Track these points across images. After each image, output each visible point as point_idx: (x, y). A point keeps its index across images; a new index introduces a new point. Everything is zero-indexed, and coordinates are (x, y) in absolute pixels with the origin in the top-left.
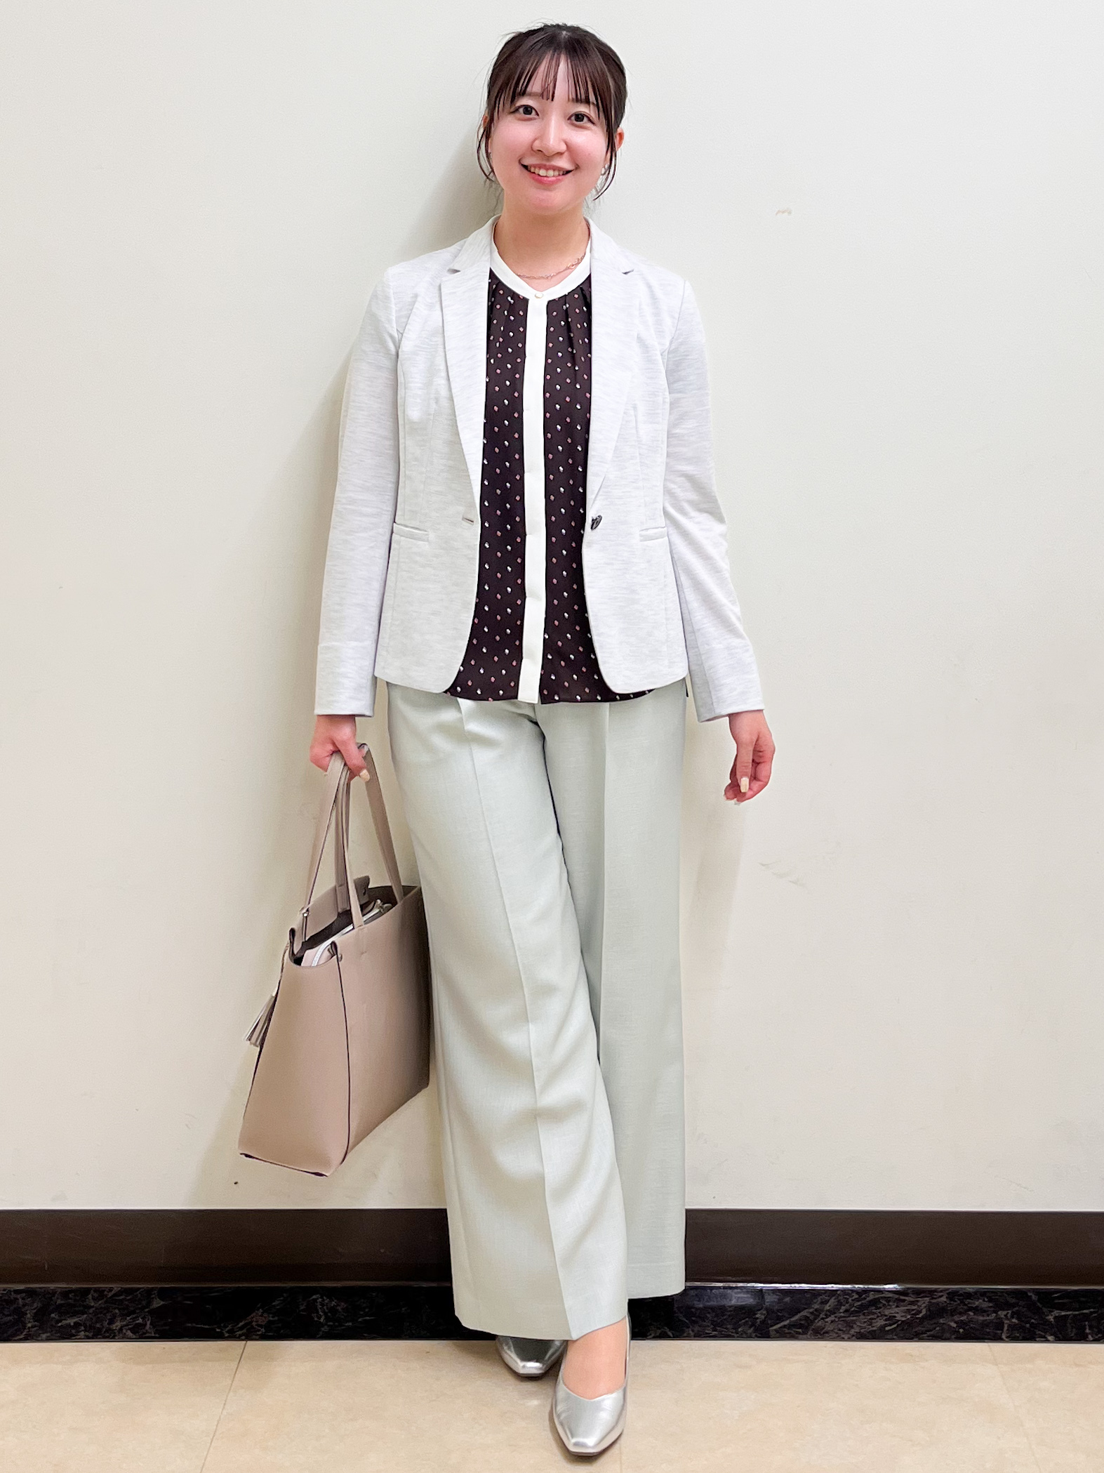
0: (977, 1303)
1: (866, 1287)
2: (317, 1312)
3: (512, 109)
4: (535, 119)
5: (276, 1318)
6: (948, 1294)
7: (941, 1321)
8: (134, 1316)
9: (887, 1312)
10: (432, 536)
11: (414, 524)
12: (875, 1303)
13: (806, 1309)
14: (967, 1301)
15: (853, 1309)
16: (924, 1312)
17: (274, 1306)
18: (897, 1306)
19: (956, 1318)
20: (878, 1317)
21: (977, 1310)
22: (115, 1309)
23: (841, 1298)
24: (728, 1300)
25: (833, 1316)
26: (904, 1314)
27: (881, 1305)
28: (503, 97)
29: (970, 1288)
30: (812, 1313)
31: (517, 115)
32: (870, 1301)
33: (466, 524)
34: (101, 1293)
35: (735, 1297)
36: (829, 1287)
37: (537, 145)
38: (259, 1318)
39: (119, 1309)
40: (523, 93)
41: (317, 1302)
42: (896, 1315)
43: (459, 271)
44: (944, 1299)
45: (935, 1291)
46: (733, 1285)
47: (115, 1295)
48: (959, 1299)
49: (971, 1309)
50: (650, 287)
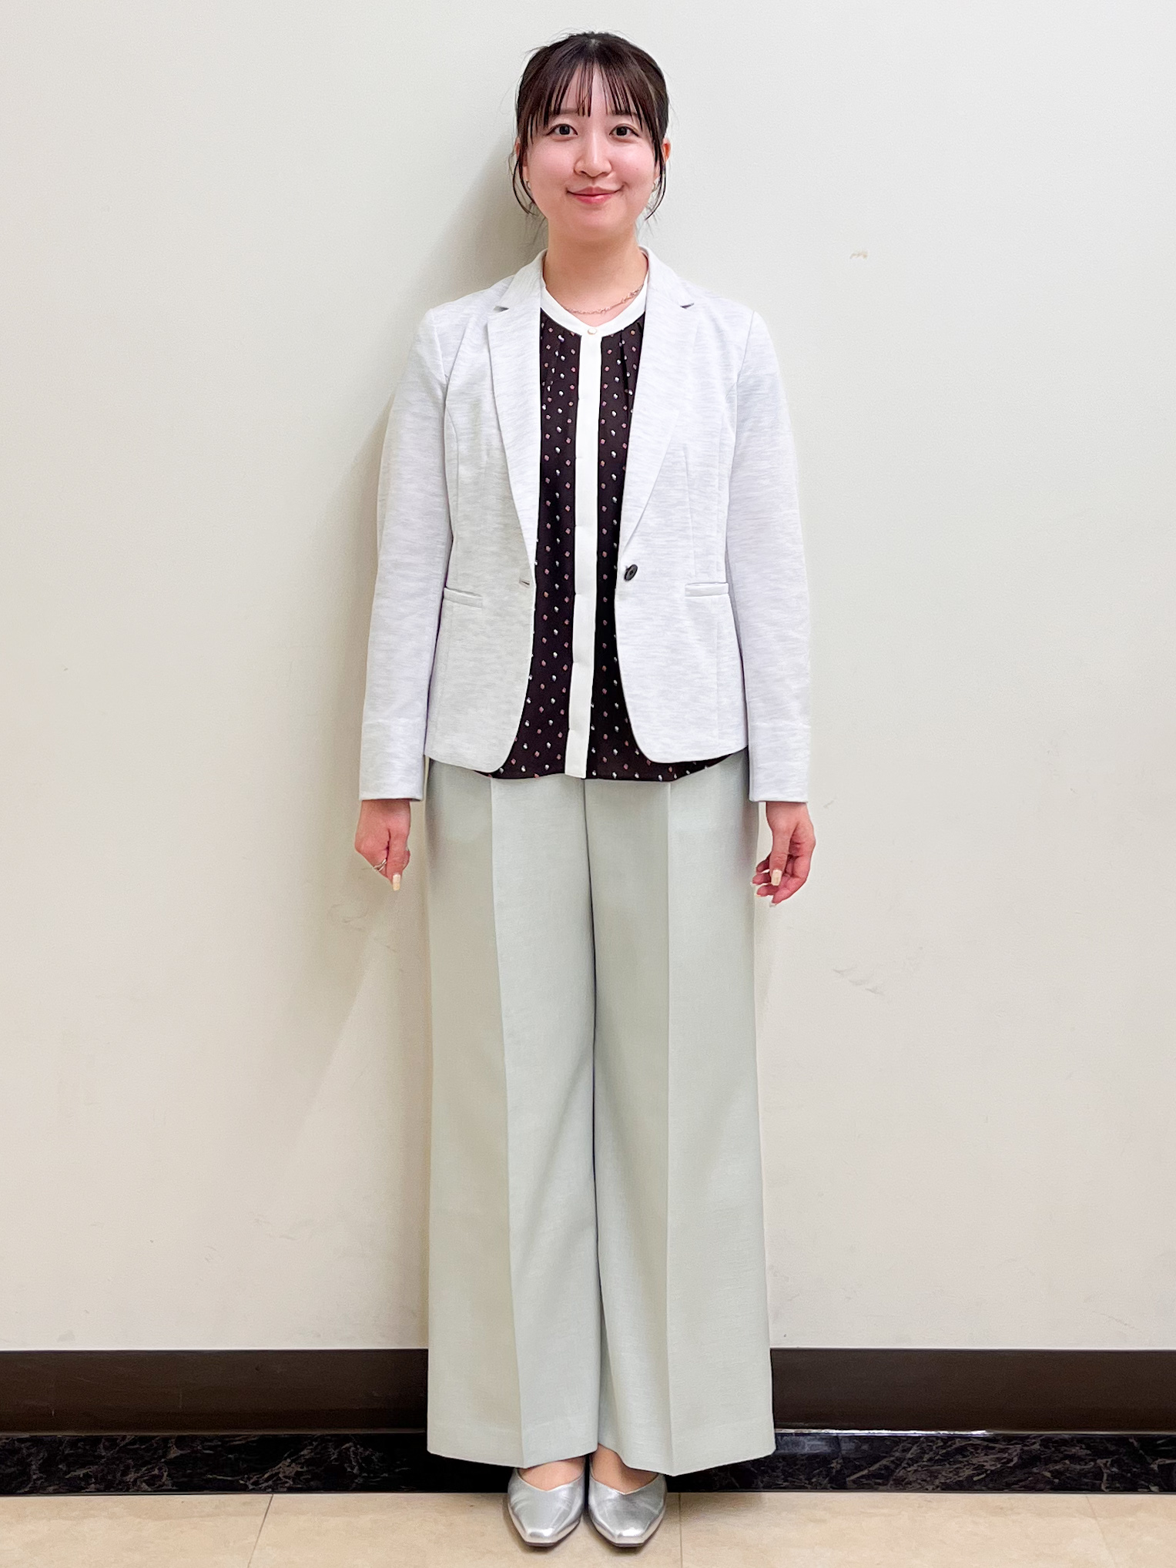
0: (1074, 1450)
1: (952, 1433)
2: (350, 1462)
3: (547, 131)
4: (572, 138)
5: (305, 1469)
6: (1041, 1440)
7: (1035, 1470)
8: (149, 1466)
9: (975, 1461)
10: (486, 601)
11: (469, 588)
12: (961, 1450)
13: (885, 1457)
14: (1063, 1448)
15: (937, 1458)
16: (1016, 1460)
17: (303, 1455)
18: (986, 1455)
19: (1052, 1467)
20: (965, 1466)
21: (1074, 1458)
22: (128, 1459)
23: (924, 1445)
24: (800, 1448)
25: (915, 1465)
26: (993, 1463)
27: (968, 1453)
28: (535, 118)
29: (1066, 1434)
30: (892, 1462)
31: (553, 136)
32: (956, 1449)
33: (522, 587)
34: (112, 1441)
35: (808, 1445)
36: (911, 1433)
37: (580, 166)
38: (286, 1468)
39: (133, 1460)
40: (558, 112)
41: (349, 1451)
42: (985, 1464)
43: (507, 309)
44: (1037, 1446)
45: (1028, 1437)
46: (806, 1431)
47: (127, 1444)
48: (1053, 1447)
49: (1067, 1457)
50: (714, 320)
